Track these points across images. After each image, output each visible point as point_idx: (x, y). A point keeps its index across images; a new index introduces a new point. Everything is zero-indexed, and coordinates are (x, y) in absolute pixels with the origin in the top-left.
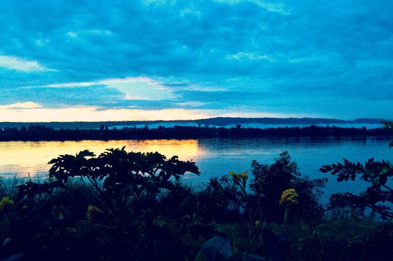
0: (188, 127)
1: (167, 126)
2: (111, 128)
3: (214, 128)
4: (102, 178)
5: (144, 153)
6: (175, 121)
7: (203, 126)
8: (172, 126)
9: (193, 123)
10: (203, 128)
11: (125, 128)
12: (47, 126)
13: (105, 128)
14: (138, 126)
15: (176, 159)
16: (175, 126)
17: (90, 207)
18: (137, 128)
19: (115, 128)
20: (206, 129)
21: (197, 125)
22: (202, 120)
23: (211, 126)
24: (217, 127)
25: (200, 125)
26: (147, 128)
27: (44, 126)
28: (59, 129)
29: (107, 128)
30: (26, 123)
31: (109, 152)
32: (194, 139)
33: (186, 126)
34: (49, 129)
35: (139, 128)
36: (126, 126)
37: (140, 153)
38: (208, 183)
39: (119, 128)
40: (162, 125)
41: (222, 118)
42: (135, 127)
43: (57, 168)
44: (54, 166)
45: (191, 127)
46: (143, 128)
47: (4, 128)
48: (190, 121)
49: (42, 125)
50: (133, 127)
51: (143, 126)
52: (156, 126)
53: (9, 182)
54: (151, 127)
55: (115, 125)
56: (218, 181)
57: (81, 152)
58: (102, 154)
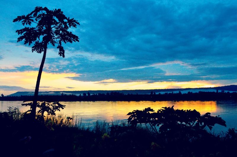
0: (209, 92)
1: (194, 92)
2: (157, 93)
3: (228, 92)
4: (158, 125)
5: (185, 110)
6: (200, 88)
7: (220, 91)
8: (197, 91)
9: (212, 90)
10: (220, 93)
11: (166, 94)
12: (120, 93)
13: (153, 94)
14: (175, 92)
15: (209, 115)
16: (199, 92)
17: (153, 144)
18: (174, 93)
19: (160, 94)
20: (222, 93)
21: (215, 91)
22: (219, 87)
23: (226, 91)
24: (231, 92)
25: (217, 91)
26: (180, 93)
27: (119, 93)
28: (127, 94)
29: (155, 94)
30: (109, 91)
31: (163, 109)
32: (214, 100)
33: (207, 91)
34: (121, 94)
35: (175, 93)
36: (166, 92)
37: (183, 110)
38: (227, 132)
39: (162, 93)
40: (191, 91)
41: (234, 85)
42: (173, 92)
43: (132, 118)
44: (130, 116)
45: (211, 92)
46: (178, 94)
47: (98, 94)
48: (210, 88)
49: (117, 92)
50: (171, 92)
51: (178, 92)
52: (186, 92)
53: (102, 124)
54: (183, 93)
55: (160, 92)
56: (235, 131)
57: (146, 109)
58: (159, 110)
